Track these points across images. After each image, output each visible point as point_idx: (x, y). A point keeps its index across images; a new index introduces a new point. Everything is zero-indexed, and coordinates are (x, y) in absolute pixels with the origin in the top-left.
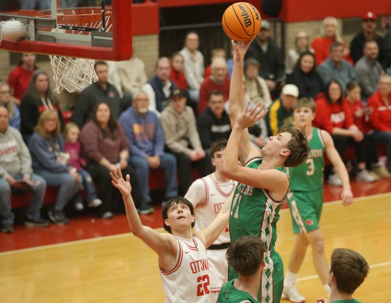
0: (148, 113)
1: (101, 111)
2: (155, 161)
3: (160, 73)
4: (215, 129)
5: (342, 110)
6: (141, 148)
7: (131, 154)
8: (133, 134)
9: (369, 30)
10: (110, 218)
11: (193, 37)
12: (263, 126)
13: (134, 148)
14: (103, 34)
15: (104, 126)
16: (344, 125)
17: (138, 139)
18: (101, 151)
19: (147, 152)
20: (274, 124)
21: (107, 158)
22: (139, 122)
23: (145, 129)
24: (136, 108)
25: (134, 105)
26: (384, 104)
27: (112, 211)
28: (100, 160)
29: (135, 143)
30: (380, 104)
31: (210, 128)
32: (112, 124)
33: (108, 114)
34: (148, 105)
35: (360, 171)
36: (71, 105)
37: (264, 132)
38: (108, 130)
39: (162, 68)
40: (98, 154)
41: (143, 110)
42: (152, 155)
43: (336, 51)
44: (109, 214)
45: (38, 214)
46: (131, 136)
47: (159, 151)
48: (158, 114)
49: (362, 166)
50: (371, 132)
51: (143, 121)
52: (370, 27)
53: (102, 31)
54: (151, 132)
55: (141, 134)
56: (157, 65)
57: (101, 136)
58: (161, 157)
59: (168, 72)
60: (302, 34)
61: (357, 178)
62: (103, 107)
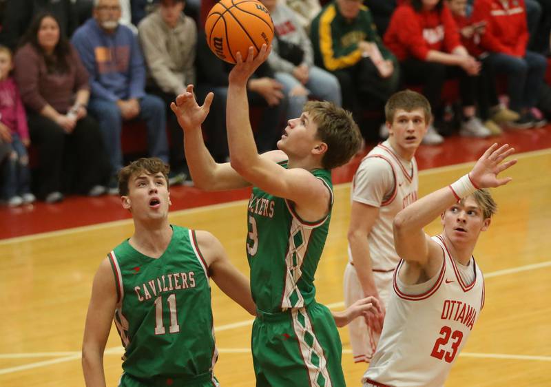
0: (119, 28)
1: (45, 28)
2: (130, 107)
5: (440, 23)
6: (107, 87)
7: (93, 97)
8: (95, 63)
10: (58, 202)
12: (307, 48)
13: (97, 86)
15: (49, 53)
16: (444, 47)
17: (103, 70)
18: (42, 94)
19: (117, 93)
20: (326, 45)
21: (53, 105)
22: (104, 44)
23: (115, 55)
24: (100, 21)
25: (95, 16)
26: (501, 7)
27: (60, 190)
28: (42, 107)
29: (98, 78)
30: (494, 5)
32: (62, 49)
33: (56, 32)
34: (119, 15)
35: (467, 119)
37: (309, 58)
38: (55, 59)
40: (39, 99)
41: (109, 25)
42: (126, 98)
44: (56, 196)
46: (91, 66)
47: (138, 91)
48: (135, 30)
49: (470, 111)
50: (484, 55)
51: (110, 41)
54: (125, 61)
55: (108, 63)
57: (44, 69)
58: (140, 100)
61: (463, 133)
62: (48, 21)
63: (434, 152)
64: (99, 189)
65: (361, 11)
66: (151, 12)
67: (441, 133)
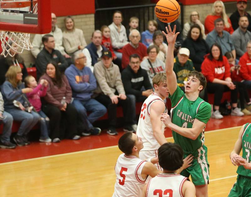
3: (95, 41)
4: (133, 81)
5: (223, 66)
9: (242, 9)
11: (118, 15)
14: (32, 15)
22: (79, 75)
31: (131, 80)
35: (234, 108)
36: (33, 64)
39: (96, 37)
43: (218, 25)
44: (57, 139)
45: (9, 140)
49: (235, 105)
52: (242, 7)
53: (30, 13)
56: (93, 35)
59: (100, 40)
60: (195, 13)
61: (232, 114)
62: (50, 66)
63: (220, 122)
64: (77, 137)
65: (188, 61)
66: (99, 61)
67: (222, 114)
